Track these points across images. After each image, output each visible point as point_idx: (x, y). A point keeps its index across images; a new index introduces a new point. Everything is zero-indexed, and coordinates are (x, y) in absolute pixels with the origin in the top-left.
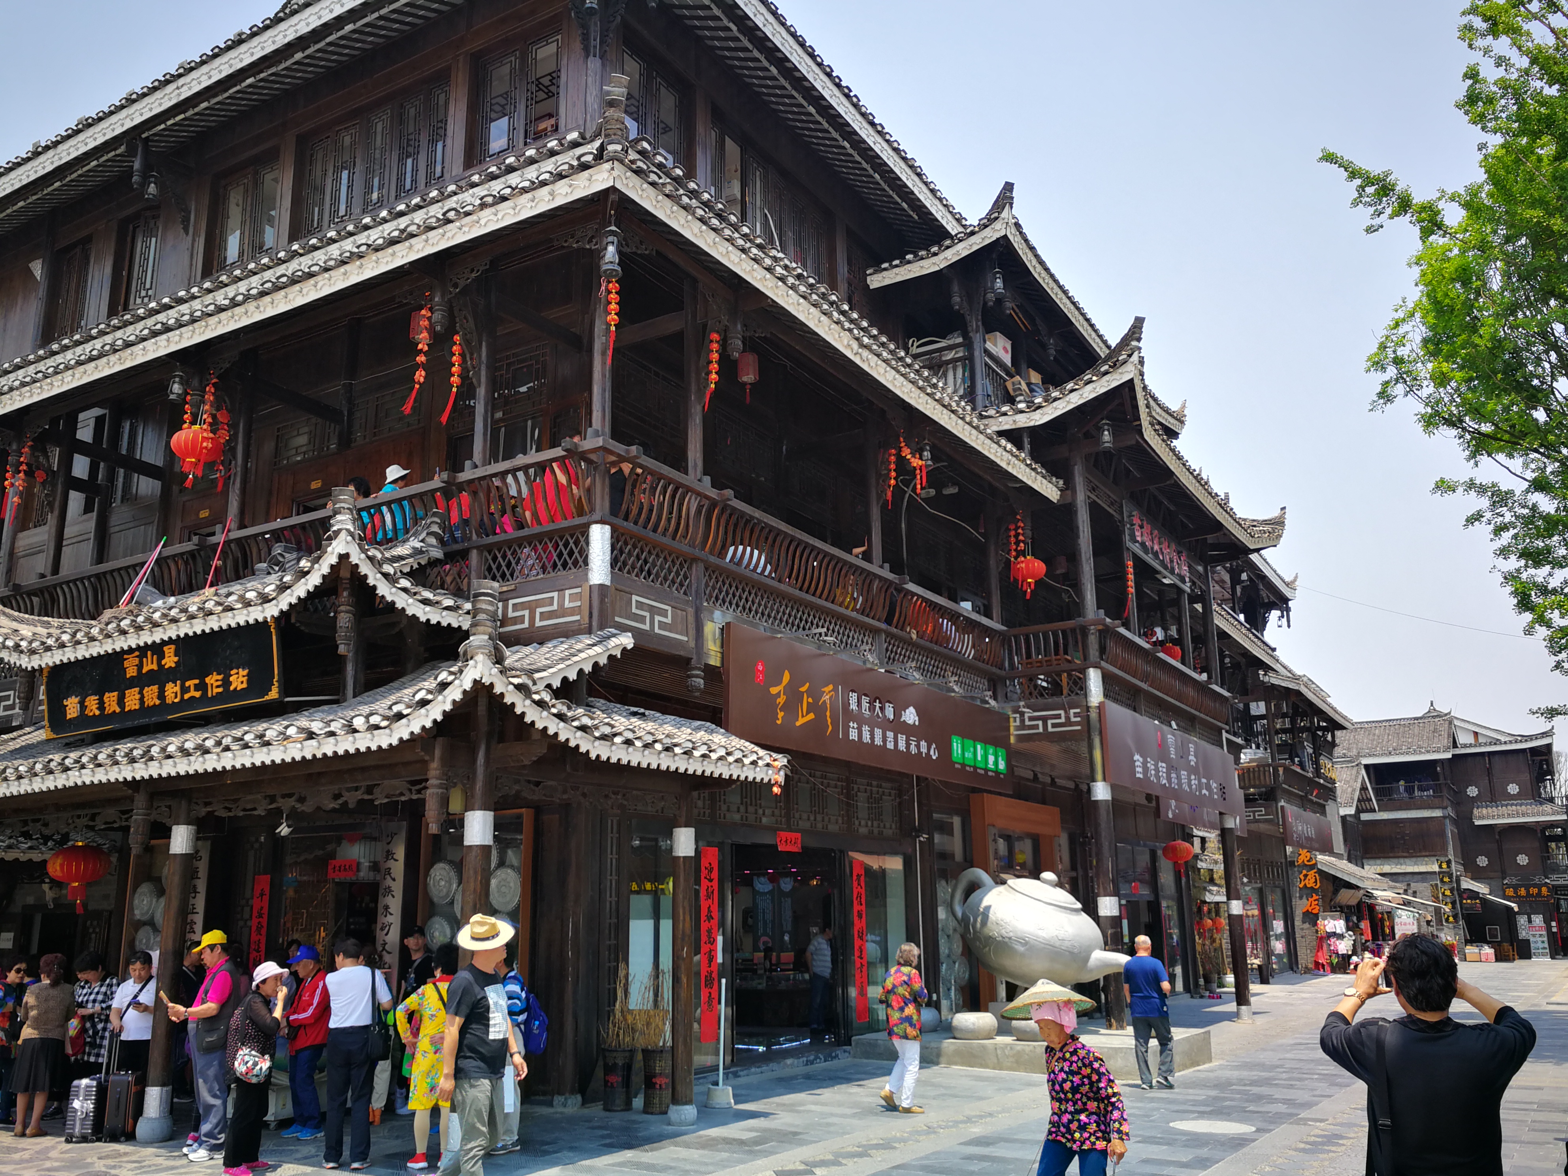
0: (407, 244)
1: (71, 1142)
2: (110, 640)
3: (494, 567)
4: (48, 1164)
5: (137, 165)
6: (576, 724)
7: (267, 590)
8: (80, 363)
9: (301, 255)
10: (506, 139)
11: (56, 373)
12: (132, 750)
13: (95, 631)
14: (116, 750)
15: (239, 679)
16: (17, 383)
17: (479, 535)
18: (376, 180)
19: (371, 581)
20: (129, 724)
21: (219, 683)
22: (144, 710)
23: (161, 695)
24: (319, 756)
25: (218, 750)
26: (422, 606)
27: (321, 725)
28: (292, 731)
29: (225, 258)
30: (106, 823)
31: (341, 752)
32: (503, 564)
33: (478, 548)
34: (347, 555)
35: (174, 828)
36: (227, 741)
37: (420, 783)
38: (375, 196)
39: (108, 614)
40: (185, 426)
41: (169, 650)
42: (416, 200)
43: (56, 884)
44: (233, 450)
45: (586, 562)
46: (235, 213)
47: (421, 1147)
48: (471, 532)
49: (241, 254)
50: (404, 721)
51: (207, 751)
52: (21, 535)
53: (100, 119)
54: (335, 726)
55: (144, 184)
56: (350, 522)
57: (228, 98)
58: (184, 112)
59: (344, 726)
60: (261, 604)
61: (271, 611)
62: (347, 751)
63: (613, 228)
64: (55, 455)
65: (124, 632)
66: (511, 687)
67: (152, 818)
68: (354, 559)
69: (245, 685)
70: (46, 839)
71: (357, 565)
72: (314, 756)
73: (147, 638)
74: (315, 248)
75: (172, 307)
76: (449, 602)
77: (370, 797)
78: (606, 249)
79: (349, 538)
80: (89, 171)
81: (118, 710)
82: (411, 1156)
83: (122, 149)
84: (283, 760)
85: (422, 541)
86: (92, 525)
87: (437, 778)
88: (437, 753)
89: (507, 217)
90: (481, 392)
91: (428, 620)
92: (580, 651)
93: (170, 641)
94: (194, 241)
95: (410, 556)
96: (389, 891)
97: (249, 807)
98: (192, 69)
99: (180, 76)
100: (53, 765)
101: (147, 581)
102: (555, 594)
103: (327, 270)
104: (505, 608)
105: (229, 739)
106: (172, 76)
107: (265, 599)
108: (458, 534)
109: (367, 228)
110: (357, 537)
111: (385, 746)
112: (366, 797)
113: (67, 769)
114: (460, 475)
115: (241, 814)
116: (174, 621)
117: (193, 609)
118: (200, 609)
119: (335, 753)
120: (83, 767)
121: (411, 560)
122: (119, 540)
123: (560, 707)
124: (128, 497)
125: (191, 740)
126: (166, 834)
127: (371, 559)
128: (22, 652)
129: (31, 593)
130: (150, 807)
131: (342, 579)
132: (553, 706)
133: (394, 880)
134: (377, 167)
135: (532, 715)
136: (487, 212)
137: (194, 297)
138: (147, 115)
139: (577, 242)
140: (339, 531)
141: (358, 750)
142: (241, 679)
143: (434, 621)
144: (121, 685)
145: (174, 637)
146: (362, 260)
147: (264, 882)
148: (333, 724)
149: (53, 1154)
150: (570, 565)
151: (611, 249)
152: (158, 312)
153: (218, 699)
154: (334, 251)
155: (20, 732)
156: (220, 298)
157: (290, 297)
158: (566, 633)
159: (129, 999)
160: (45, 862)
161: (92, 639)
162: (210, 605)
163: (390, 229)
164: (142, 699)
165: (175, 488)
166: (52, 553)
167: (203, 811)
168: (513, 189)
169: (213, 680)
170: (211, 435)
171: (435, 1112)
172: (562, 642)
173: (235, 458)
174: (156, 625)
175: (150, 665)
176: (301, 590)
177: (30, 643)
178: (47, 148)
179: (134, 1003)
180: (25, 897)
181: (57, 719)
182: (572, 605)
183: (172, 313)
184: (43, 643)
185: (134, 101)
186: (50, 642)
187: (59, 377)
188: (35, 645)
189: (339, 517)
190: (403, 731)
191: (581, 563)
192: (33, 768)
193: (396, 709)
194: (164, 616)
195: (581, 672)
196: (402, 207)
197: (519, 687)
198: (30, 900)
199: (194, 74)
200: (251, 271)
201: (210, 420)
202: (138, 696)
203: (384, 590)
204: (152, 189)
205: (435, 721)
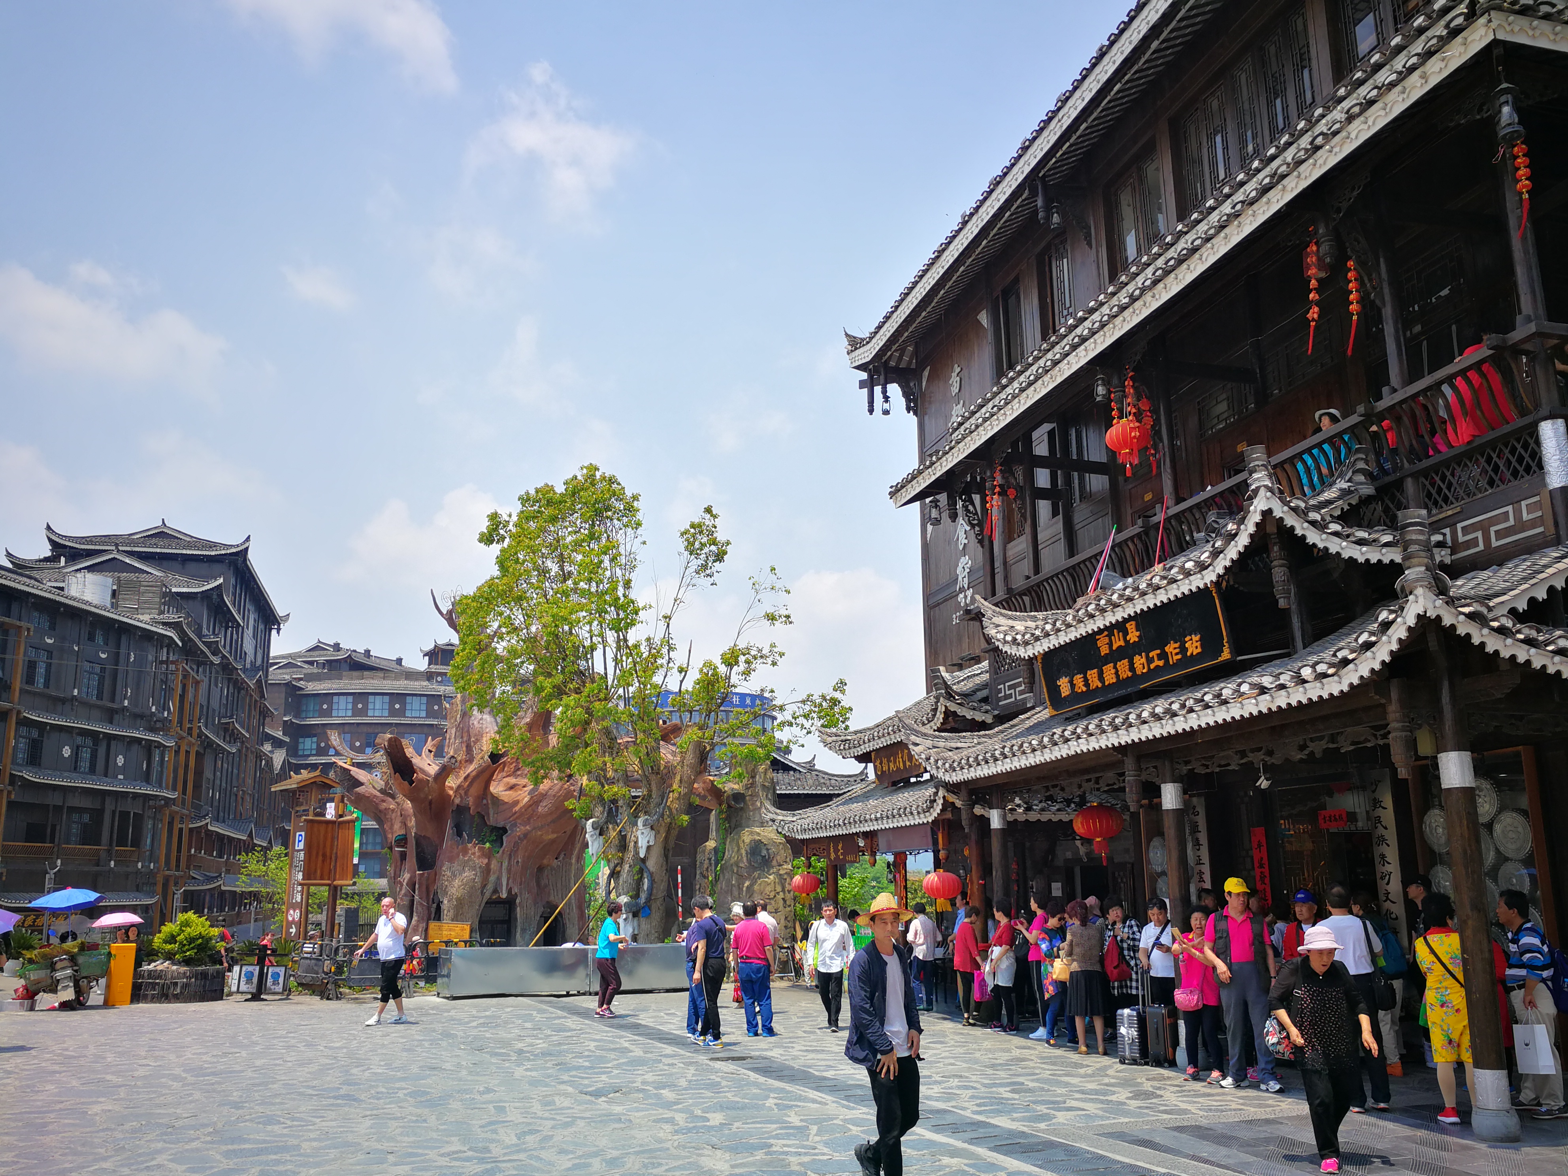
0: (1280, 187)
1: (1124, 1063)
2: (1082, 625)
3: (1434, 492)
4: (1106, 1080)
5: (1040, 203)
6: (1550, 648)
7: (1202, 558)
8: (1022, 390)
9: (1186, 233)
10: (1374, 36)
11: (1006, 404)
12: (1114, 719)
13: (1069, 619)
14: (1101, 721)
15: (1193, 645)
16: (980, 420)
17: (1411, 462)
18: (1249, 134)
19: (1299, 532)
20: (1110, 696)
21: (1177, 650)
22: (1120, 683)
23: (1132, 668)
24: (1274, 709)
25: (1184, 712)
26: (1358, 547)
27: (1271, 679)
28: (1245, 688)
29: (1127, 258)
30: (1108, 785)
31: (1294, 703)
32: (1443, 487)
33: (1415, 475)
34: (1270, 511)
35: (1163, 786)
36: (1190, 703)
37: (1382, 729)
38: (1250, 148)
39: (1080, 601)
40: (1115, 421)
41: (1131, 626)
42: (1285, 138)
43: (1086, 841)
44: (1158, 433)
45: (1541, 466)
46: (1127, 213)
47: (1449, 1101)
48: (1402, 461)
49: (1139, 250)
50: (1351, 666)
51: (1174, 715)
52: (1009, 546)
53: (1005, 174)
54: (1285, 679)
55: (1048, 218)
56: (1266, 478)
57: (1102, 111)
58: (1068, 140)
59: (1293, 677)
60: (1200, 572)
61: (1210, 577)
62: (1299, 702)
63: (1505, 85)
64: (1019, 473)
65: (1092, 616)
66: (1462, 618)
67: (1144, 777)
68: (1278, 513)
69: (1199, 650)
70: (1068, 802)
71: (1281, 519)
72: (1270, 709)
73: (1111, 618)
74: (1198, 222)
75: (1086, 319)
76: (1387, 538)
77: (1335, 746)
78: (1500, 111)
79: (1269, 494)
80: (1006, 222)
81: (1100, 685)
82: (1441, 1109)
83: (1026, 194)
84: (1242, 716)
85: (1349, 481)
86: (1060, 525)
87: (1398, 721)
88: (1394, 695)
89: (1379, 120)
90: (1388, 312)
91: (1367, 560)
92: (1546, 566)
93: (1130, 618)
94: (1097, 252)
95: (1339, 498)
96: (1382, 840)
97: (1223, 763)
98: (1067, 99)
99: (1059, 109)
100: (1056, 737)
101: (1107, 567)
102: (1509, 508)
103: (1208, 240)
104: (1454, 534)
105: (1192, 701)
106: (1053, 112)
107: (1202, 567)
108: (1388, 466)
109: (1242, 184)
110: (1277, 491)
111: (1336, 693)
112: (1331, 746)
113: (1067, 740)
114: (1378, 403)
115: (1217, 770)
116: (1130, 599)
117: (1143, 586)
118: (1148, 585)
119: (1289, 704)
120: (1079, 737)
121: (1341, 502)
122: (1083, 537)
123: (1527, 632)
124: (1085, 496)
125: (1160, 705)
126: (1157, 792)
127: (1295, 510)
128: (1019, 644)
129: (1021, 594)
130: (1139, 769)
131: (1270, 535)
132: (1519, 632)
133: (1386, 828)
134: (1248, 118)
135: (1493, 644)
136: (1356, 123)
137: (1102, 304)
138: (1040, 155)
139: (1465, 116)
140: (1258, 489)
141: (1310, 699)
142: (1195, 644)
143: (1374, 560)
144: (1099, 662)
145: (1132, 614)
146: (1239, 219)
147: (1259, 833)
148: (1282, 677)
149: (1110, 1072)
150: (1522, 472)
151: (1506, 110)
152: (1076, 327)
153: (1178, 665)
154: (1214, 217)
155: (1033, 712)
156: (1123, 298)
157: (1180, 277)
158: (1529, 548)
159: (1153, 940)
160: (1071, 821)
161: (1069, 626)
162: (1156, 580)
163: (1263, 177)
164: (1117, 673)
165: (1121, 479)
166: (1031, 556)
167: (1185, 769)
168: (1379, 88)
169: (1172, 648)
170: (1137, 424)
171: (1459, 1067)
172: (1525, 560)
173: (1161, 440)
174: (1116, 605)
175: (1118, 643)
176: (1232, 553)
177: (1023, 636)
178: (972, 215)
179: (1157, 944)
180: (1064, 853)
181: (1056, 700)
182: (1531, 516)
183: (1088, 324)
184: (1033, 635)
185: (1028, 148)
186: (1038, 633)
187: (1009, 406)
188: (1027, 636)
189: (1256, 476)
190: (1351, 677)
191: (1534, 468)
192: (1042, 741)
193: (1340, 655)
194: (1121, 596)
195: (1551, 590)
196: (1272, 151)
197: (1471, 616)
198: (1069, 855)
199: (1070, 103)
200: (1145, 264)
201: (1134, 410)
202: (1113, 671)
203: (1314, 537)
204: (1056, 218)
205: (1383, 662)
